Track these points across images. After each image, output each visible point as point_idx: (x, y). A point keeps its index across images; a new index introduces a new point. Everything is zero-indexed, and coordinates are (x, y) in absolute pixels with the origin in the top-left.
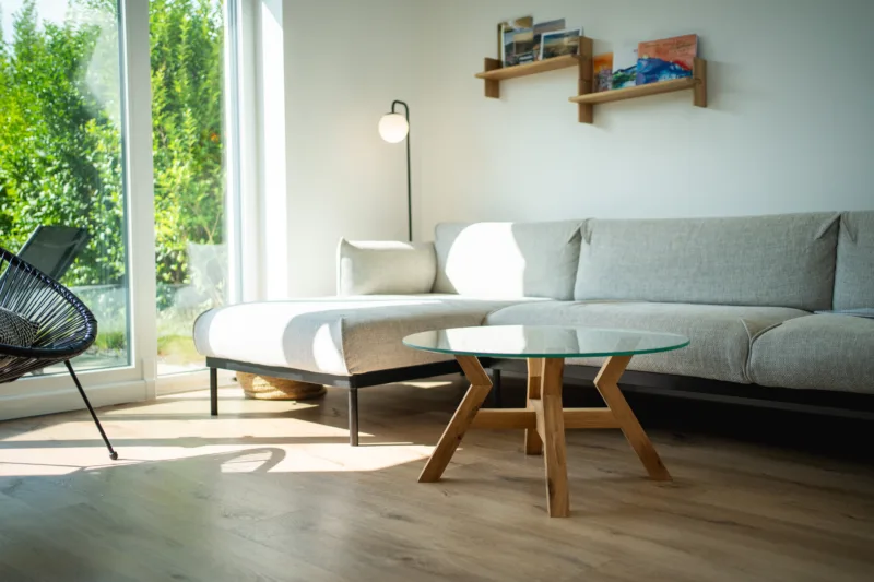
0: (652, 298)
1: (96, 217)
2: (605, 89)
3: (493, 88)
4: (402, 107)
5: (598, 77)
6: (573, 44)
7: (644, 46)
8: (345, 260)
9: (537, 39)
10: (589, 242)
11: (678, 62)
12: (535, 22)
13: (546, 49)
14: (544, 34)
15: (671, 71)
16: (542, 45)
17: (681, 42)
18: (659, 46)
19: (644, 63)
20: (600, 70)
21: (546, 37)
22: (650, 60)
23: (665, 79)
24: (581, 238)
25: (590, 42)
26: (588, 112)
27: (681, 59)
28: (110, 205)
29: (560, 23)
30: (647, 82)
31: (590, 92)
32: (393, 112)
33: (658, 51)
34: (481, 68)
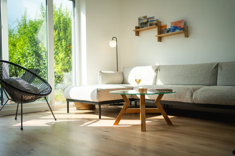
0: (174, 84)
1: (41, 67)
2: (164, 33)
3: (137, 34)
4: (115, 38)
5: (162, 30)
6: (156, 23)
7: (172, 23)
8: (100, 76)
9: (148, 21)
10: (159, 71)
11: (179, 27)
12: (147, 17)
13: (150, 24)
14: (149, 20)
15: (178, 29)
16: (149, 23)
17: (180, 22)
18: (176, 23)
19: (172, 27)
20: (163, 29)
21: (150, 21)
22: (173, 26)
23: (177, 31)
24: (158, 70)
25: (160, 22)
26: (160, 39)
27: (180, 26)
28: (44, 64)
29: (153, 18)
30: (173, 32)
31: (161, 34)
32: (113, 40)
33: (175, 24)
34: (134, 29)
